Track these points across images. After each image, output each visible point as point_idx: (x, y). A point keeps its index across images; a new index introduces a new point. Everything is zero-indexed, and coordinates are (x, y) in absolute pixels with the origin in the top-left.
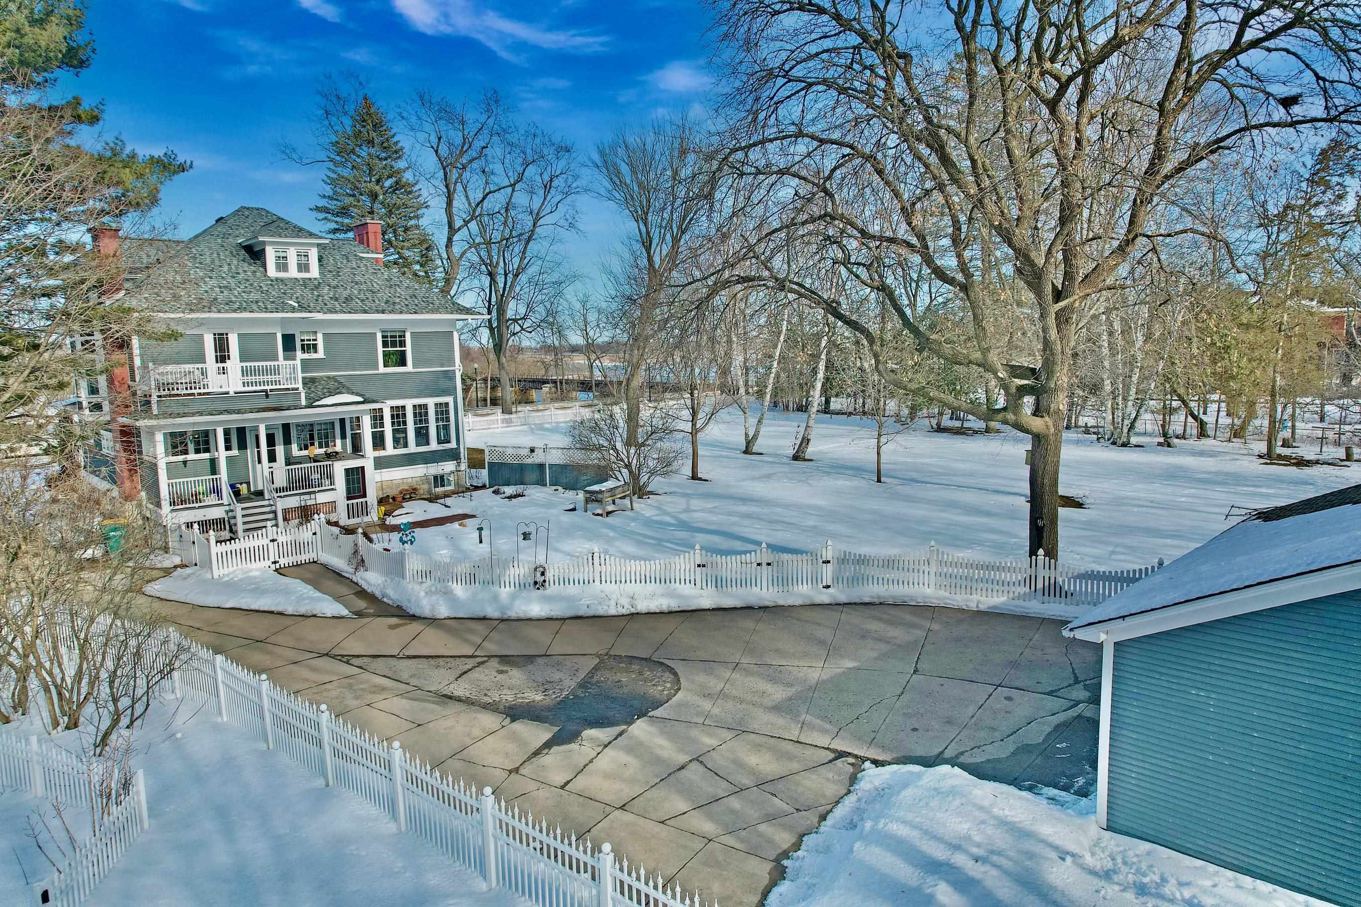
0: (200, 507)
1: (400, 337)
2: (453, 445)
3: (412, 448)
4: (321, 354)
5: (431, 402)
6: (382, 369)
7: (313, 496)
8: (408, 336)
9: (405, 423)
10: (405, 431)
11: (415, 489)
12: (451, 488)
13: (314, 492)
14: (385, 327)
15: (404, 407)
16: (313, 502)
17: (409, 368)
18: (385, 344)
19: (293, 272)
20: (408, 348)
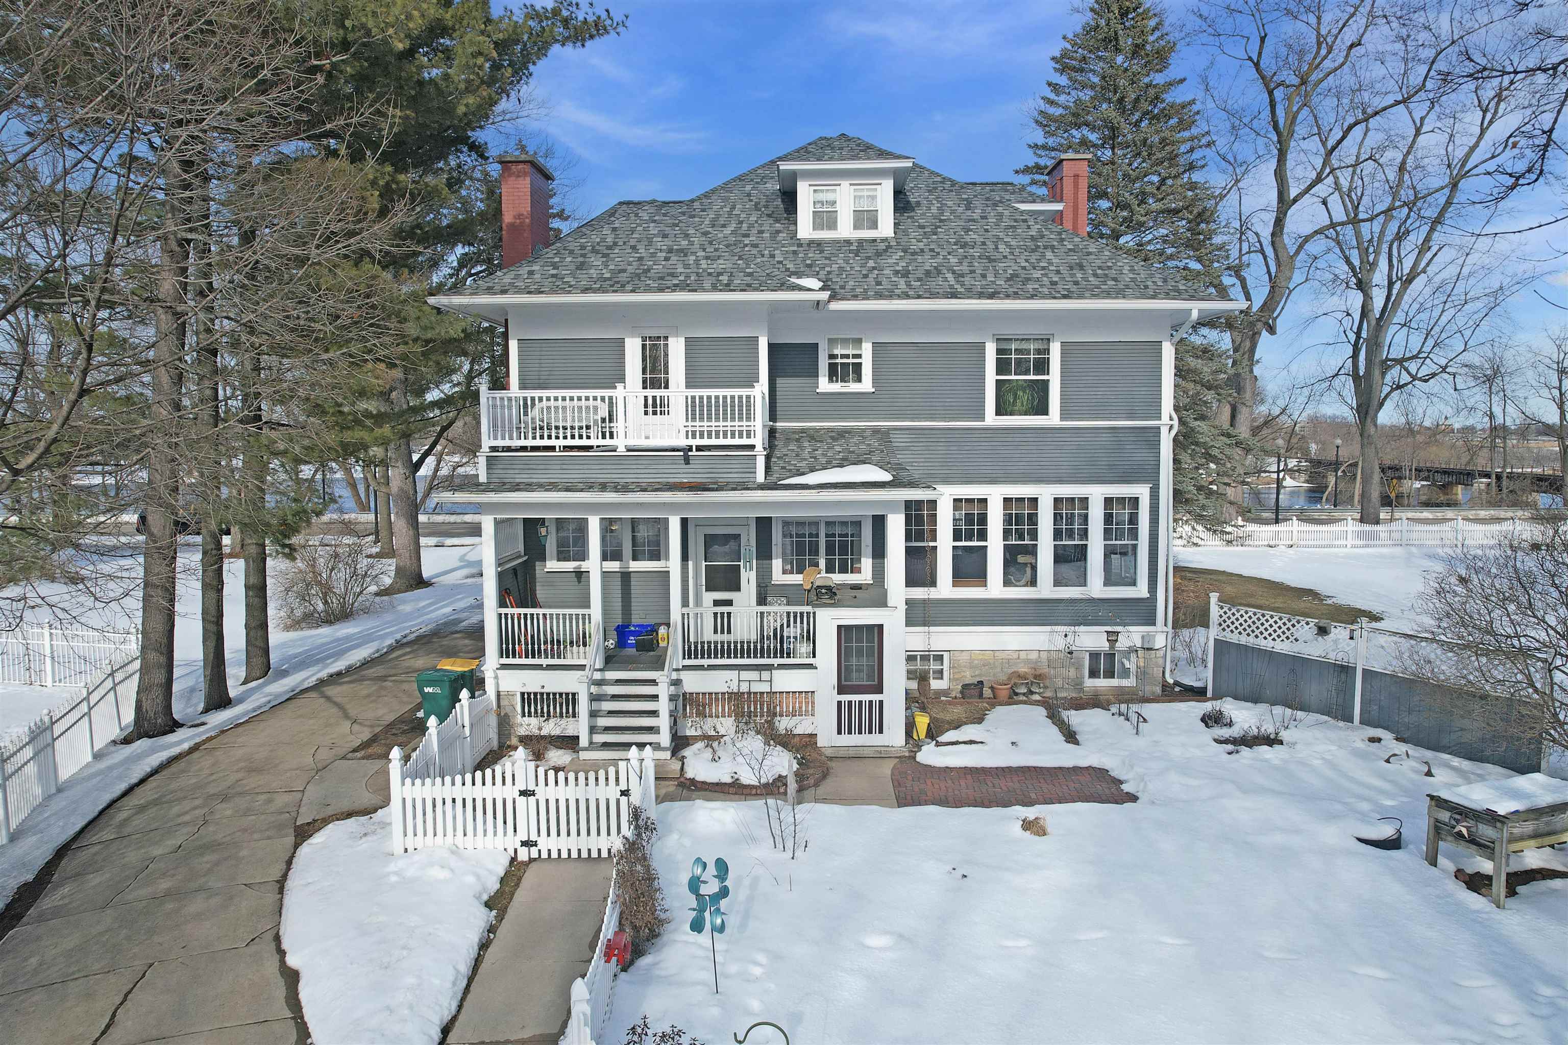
0: (550, 667)
1: (1038, 351)
2: (1141, 590)
3: (1046, 588)
4: (866, 385)
5: (1096, 493)
6: (991, 418)
7: (765, 675)
8: (1055, 350)
9: (1034, 535)
10: (1032, 551)
11: (1038, 677)
12: (1129, 682)
13: (769, 667)
14: (1007, 331)
15: (1034, 501)
16: (765, 687)
17: (1054, 418)
18: (1002, 366)
19: (845, 230)
20: (1054, 378)
